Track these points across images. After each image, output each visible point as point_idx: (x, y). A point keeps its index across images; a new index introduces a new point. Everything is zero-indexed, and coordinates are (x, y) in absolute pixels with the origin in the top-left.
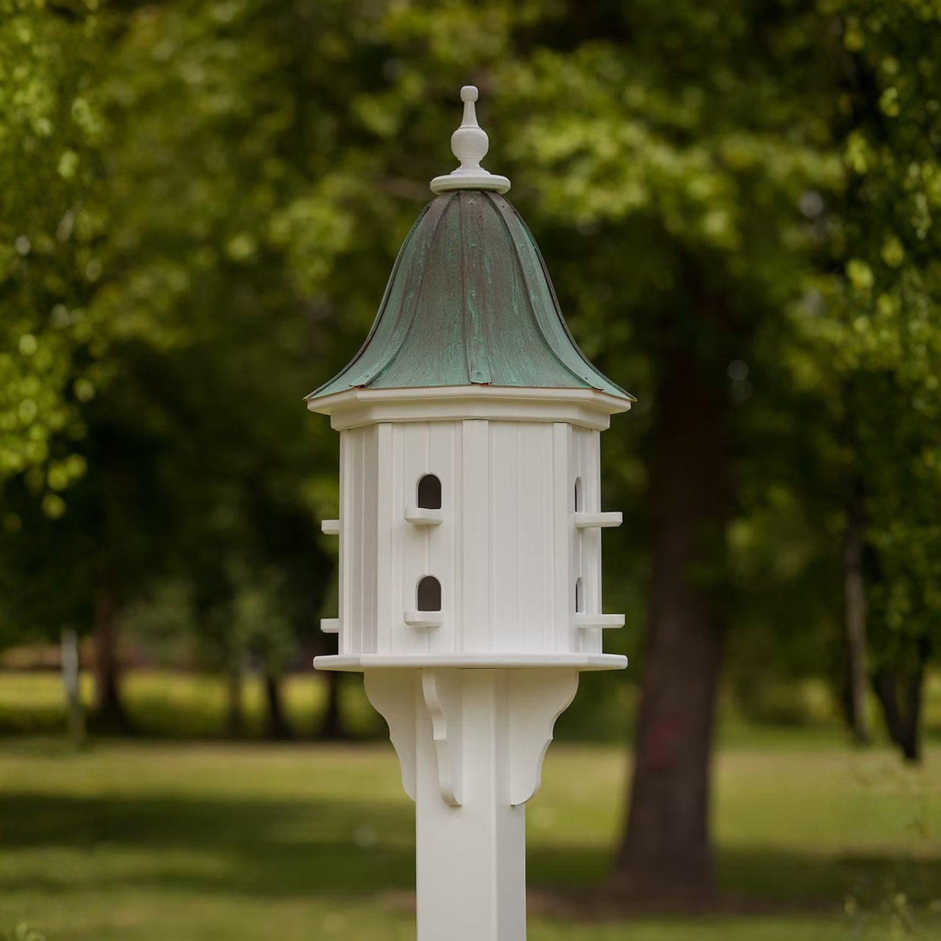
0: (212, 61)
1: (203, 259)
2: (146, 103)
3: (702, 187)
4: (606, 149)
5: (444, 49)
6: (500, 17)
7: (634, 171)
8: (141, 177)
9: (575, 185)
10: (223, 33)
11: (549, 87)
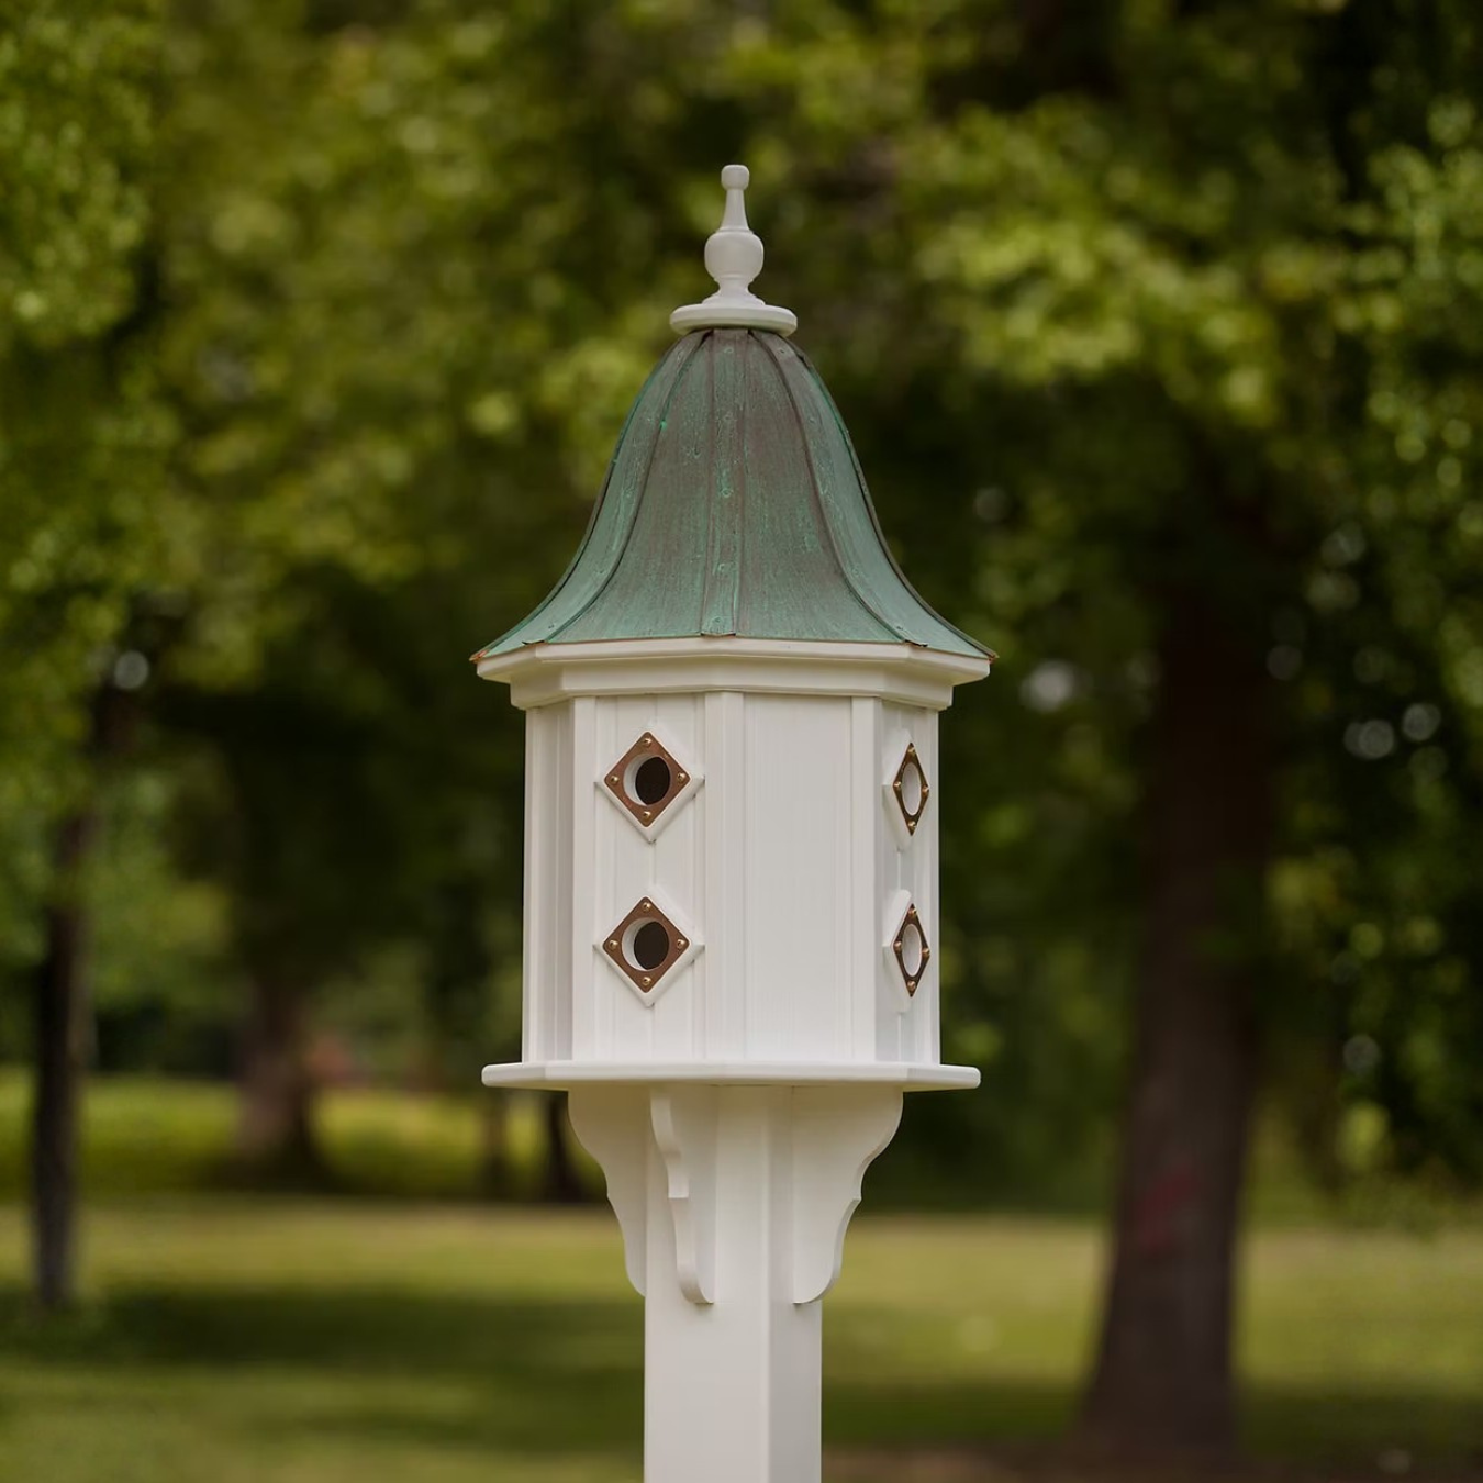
0: (447, 117)
1: (433, 431)
2: (349, 185)
3: (1224, 330)
4: (1075, 266)
5: (819, 107)
6: (909, 55)
7: (1117, 300)
8: (340, 304)
9: (1024, 322)
10: (467, 74)
11: (983, 169)
